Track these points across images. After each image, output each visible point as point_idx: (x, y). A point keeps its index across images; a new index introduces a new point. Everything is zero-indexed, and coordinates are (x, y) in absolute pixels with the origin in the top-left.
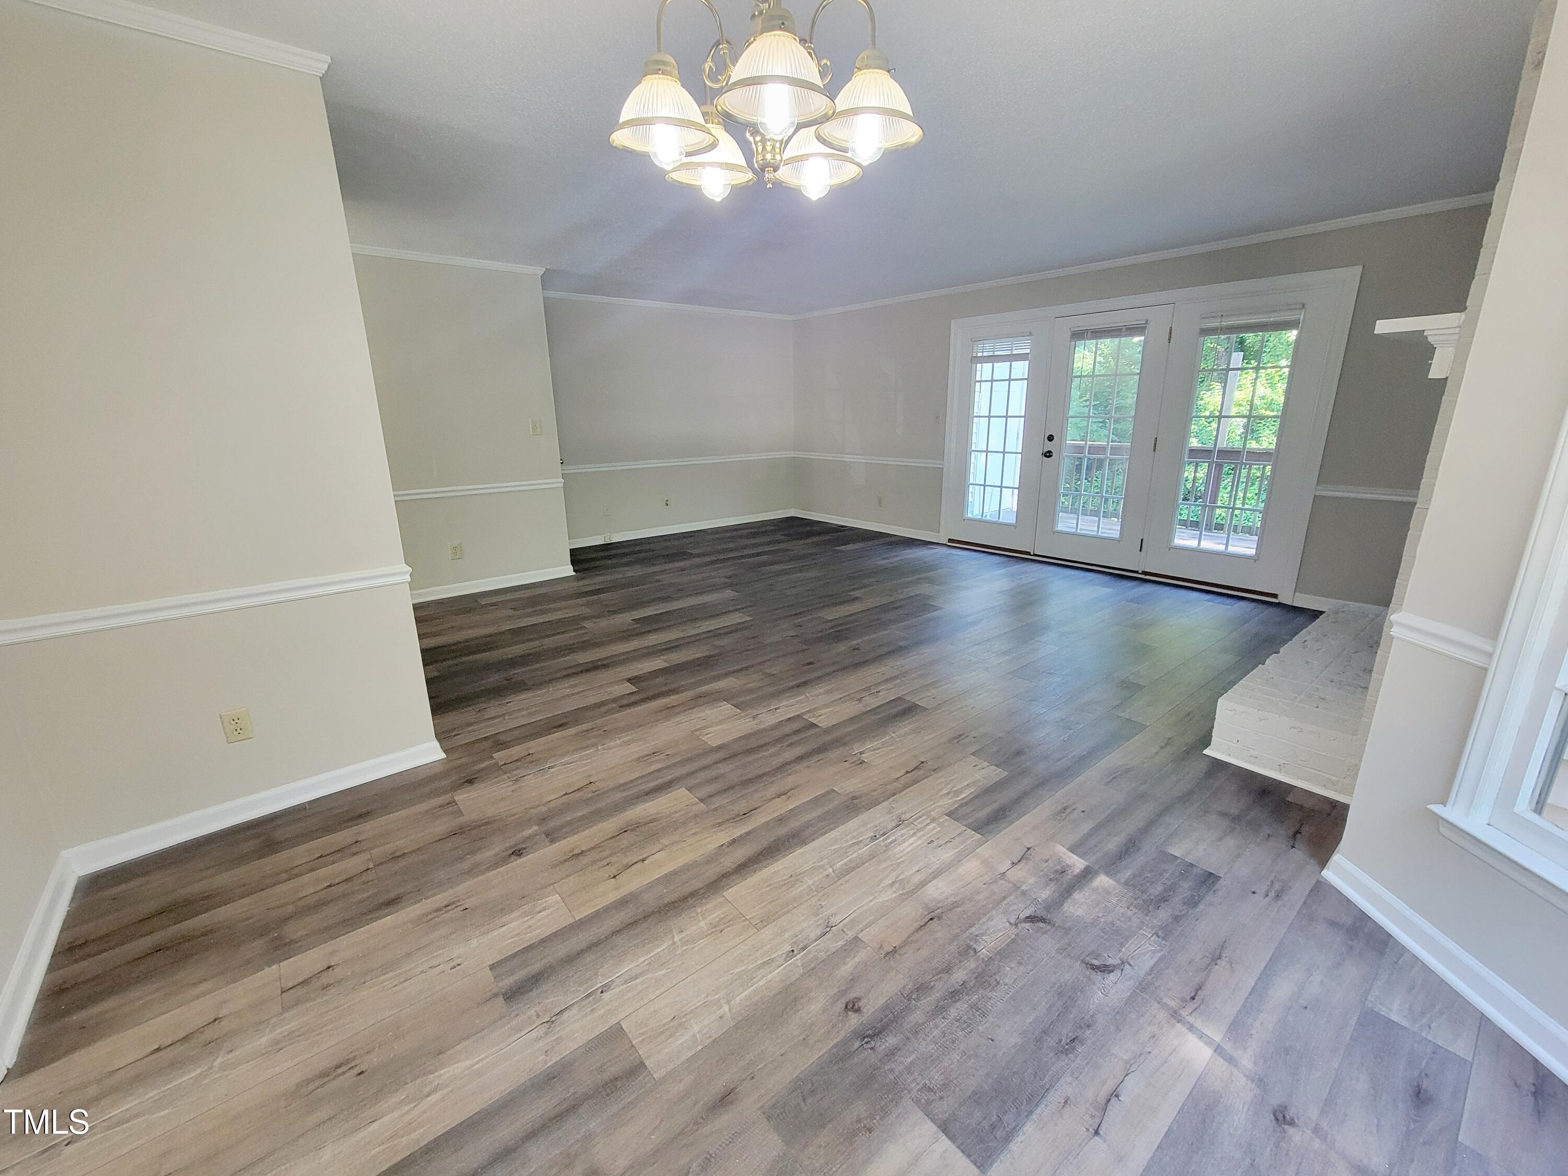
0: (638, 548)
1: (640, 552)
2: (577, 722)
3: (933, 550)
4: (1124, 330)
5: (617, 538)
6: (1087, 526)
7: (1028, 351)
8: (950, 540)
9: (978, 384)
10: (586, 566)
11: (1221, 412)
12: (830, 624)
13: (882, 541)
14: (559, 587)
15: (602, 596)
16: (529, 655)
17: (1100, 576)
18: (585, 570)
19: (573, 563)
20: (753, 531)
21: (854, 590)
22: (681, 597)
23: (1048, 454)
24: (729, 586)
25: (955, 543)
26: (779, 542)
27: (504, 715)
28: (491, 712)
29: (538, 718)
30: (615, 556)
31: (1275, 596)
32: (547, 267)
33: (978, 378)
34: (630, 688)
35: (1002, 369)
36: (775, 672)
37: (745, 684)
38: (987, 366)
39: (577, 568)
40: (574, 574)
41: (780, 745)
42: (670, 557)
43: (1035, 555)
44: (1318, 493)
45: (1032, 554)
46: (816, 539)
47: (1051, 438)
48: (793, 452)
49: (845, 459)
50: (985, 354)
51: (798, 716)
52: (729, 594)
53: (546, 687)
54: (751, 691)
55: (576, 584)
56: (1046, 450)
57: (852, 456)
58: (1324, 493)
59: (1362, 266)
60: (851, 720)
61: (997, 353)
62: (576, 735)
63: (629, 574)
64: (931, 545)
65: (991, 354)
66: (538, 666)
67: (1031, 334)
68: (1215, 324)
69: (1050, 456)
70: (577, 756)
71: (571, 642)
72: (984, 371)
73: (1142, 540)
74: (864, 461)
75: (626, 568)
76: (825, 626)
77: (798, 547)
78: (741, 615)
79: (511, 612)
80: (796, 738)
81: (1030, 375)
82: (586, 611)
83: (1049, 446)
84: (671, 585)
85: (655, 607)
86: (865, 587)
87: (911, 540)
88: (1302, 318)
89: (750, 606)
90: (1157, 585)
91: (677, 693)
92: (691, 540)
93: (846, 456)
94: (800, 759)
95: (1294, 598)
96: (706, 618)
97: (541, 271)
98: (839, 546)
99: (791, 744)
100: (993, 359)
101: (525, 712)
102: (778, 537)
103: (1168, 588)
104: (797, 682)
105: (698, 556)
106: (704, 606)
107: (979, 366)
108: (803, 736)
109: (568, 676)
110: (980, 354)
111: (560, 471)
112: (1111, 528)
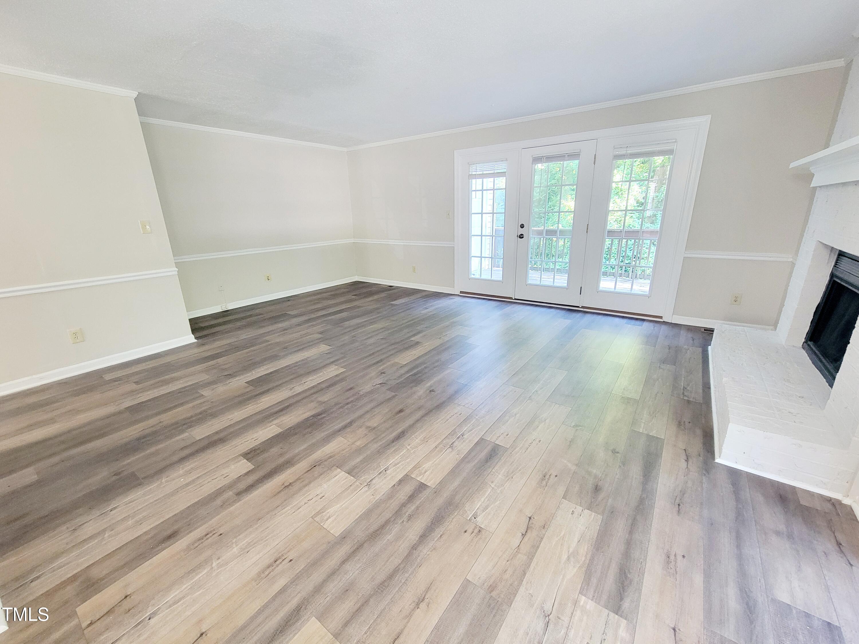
0: (249, 313)
1: (251, 316)
2: (190, 526)
3: (453, 300)
4: (566, 156)
5: (231, 306)
6: (547, 279)
7: (505, 170)
8: (461, 292)
9: (474, 193)
10: (205, 332)
11: (626, 207)
12: (406, 369)
13: (419, 295)
14: (182, 355)
15: (220, 360)
16: (144, 437)
17: (558, 311)
18: (206, 336)
19: (194, 331)
20: (333, 293)
21: (414, 335)
22: (286, 355)
23: (521, 236)
24: (322, 340)
25: (465, 294)
26: (351, 301)
27: (104, 530)
28: (89, 529)
29: (145, 527)
30: (229, 322)
31: (661, 317)
32: (139, 92)
33: (474, 189)
34: (245, 466)
35: (488, 183)
36: (375, 425)
37: (353, 443)
38: (479, 181)
39: (198, 334)
40: (196, 341)
41: (401, 521)
42: (275, 319)
43: (515, 299)
44: (686, 256)
45: (514, 298)
46: (376, 297)
47: (522, 226)
48: (353, 239)
49: (390, 243)
50: (477, 173)
51: (407, 475)
52: (323, 348)
53: (158, 480)
54: (359, 451)
55: (196, 351)
56: (519, 234)
57: (393, 241)
58: (689, 256)
59: (711, 115)
60: (454, 472)
61: (485, 172)
62: (188, 549)
63: (244, 337)
64: (450, 296)
65: (481, 173)
66: (152, 449)
67: (507, 160)
68: (623, 152)
69: (523, 237)
70: (186, 585)
71: (189, 415)
72: (476, 184)
73: (581, 287)
74: (402, 244)
75: (239, 332)
76: (403, 371)
77: (367, 303)
78: (337, 367)
79: (134, 387)
80: (412, 508)
81: (507, 186)
82: (205, 377)
83: (521, 231)
84: (278, 344)
85: (265, 367)
86: (419, 333)
87: (437, 293)
88: (675, 148)
89: (342, 358)
90: (593, 315)
91: (293, 465)
92: (289, 303)
93: (390, 241)
94: (424, 537)
95: (672, 318)
96: (309, 373)
97: (135, 94)
98: (393, 301)
99: (410, 517)
100: (483, 176)
101: (130, 522)
102: (350, 297)
103: (600, 317)
104: (395, 434)
105: (295, 316)
106: (305, 362)
107: (474, 181)
108: (418, 503)
109: (183, 459)
110: (473, 173)
111: (174, 261)
112: (562, 281)
